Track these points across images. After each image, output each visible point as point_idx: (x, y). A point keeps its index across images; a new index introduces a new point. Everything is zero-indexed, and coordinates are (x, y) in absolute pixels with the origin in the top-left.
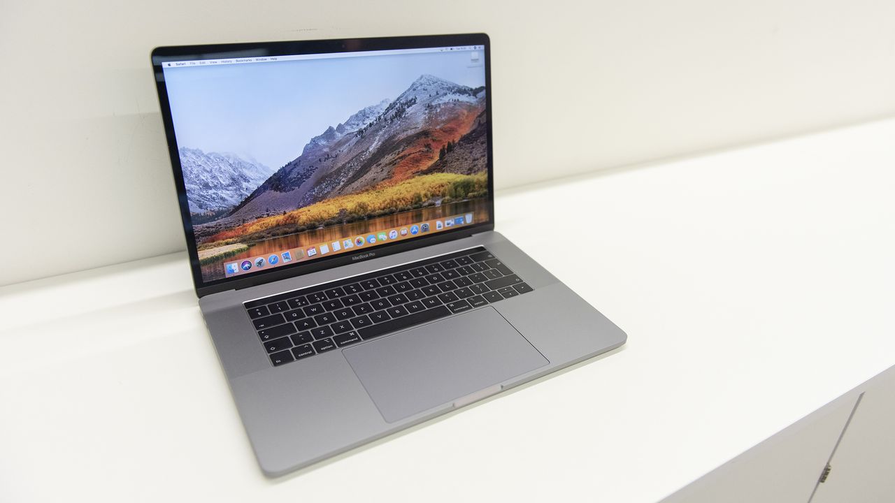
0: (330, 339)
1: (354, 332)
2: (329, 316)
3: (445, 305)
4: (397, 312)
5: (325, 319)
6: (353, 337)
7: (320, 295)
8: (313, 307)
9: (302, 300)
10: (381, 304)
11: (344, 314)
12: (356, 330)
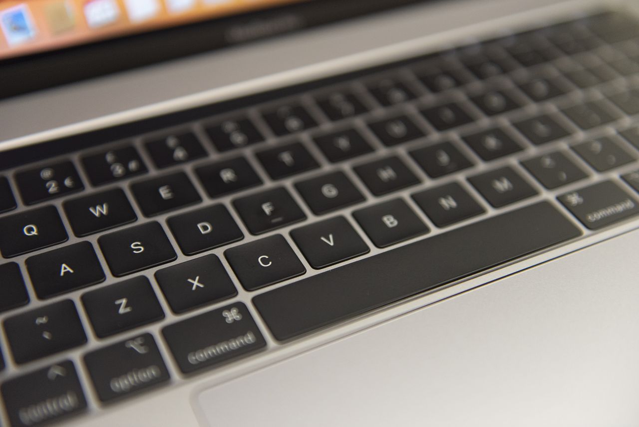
0: (148, 339)
1: (241, 307)
2: (152, 234)
3: (548, 196)
4: (390, 221)
5: (137, 247)
6: (237, 329)
7: (126, 155)
8: (96, 200)
9: (64, 171)
10: (330, 191)
11: (205, 228)
12: (245, 297)
